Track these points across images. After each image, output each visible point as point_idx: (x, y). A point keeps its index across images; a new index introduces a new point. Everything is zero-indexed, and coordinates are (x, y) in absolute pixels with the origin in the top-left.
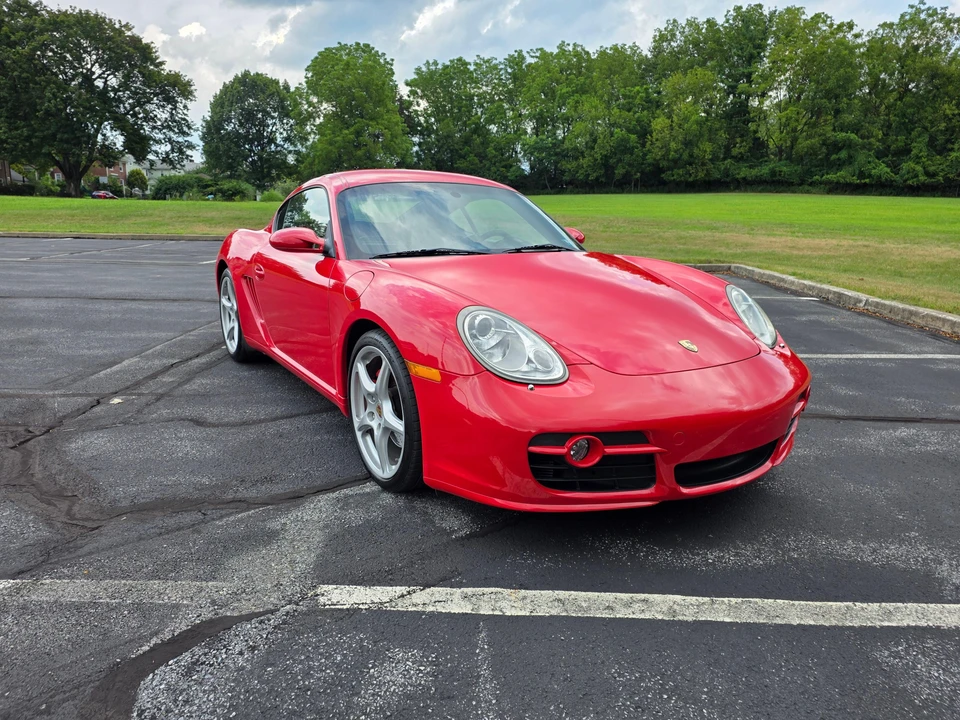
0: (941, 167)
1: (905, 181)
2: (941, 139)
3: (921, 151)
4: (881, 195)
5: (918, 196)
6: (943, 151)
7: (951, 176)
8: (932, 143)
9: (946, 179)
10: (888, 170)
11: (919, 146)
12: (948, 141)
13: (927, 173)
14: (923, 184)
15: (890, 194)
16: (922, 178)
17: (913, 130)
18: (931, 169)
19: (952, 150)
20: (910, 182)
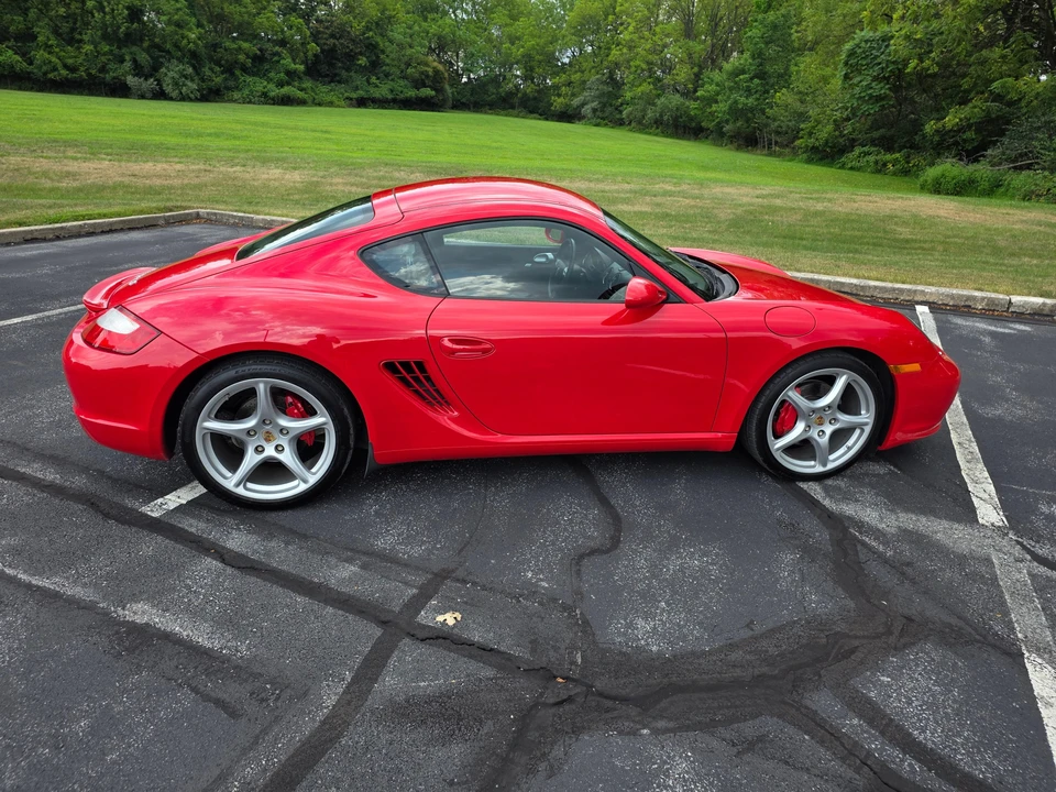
0: (80, 61)
1: (45, 74)
2: (65, 27)
3: (49, 39)
4: (20, 89)
5: (64, 92)
6: (72, 40)
7: (93, 72)
8: (56, 32)
9: (89, 75)
10: (18, 58)
11: (43, 33)
12: (73, 30)
13: (66, 66)
14: (67, 79)
15: (31, 89)
16: (64, 72)
17: (27, 9)
18: (70, 61)
19: (81, 41)
20: (51, 76)
